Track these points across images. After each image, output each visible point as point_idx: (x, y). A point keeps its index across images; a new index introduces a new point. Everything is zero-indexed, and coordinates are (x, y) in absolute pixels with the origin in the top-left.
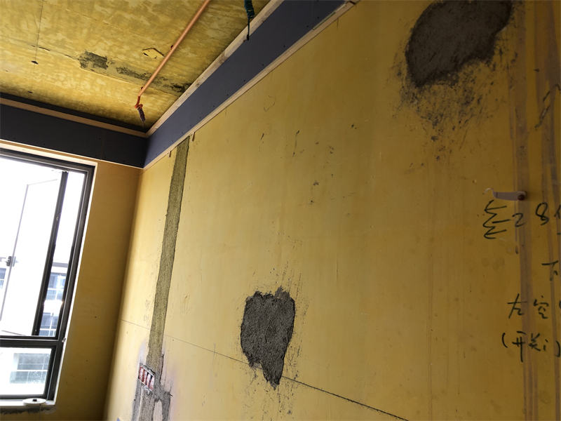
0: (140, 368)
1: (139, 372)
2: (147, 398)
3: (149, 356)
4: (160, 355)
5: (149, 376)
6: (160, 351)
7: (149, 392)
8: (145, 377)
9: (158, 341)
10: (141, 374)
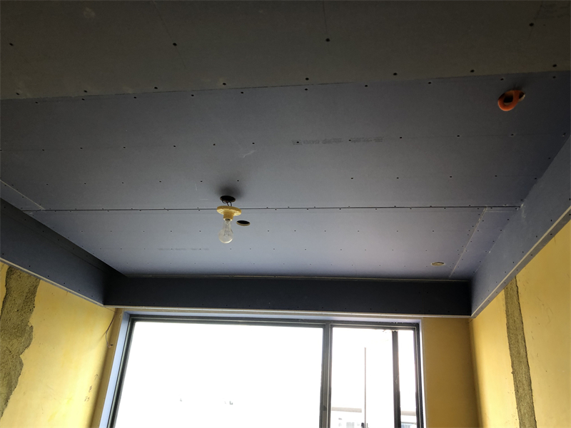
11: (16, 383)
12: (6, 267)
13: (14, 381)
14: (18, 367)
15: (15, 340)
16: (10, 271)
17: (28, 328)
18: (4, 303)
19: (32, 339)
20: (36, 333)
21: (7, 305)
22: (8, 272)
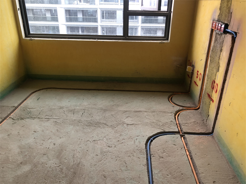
0: (213, 22)
1: (213, 24)
2: (218, 36)
3: (220, 15)
4: (229, 13)
5: (220, 25)
6: (229, 11)
7: (220, 33)
8: (217, 26)
9: (228, 5)
10: (214, 25)
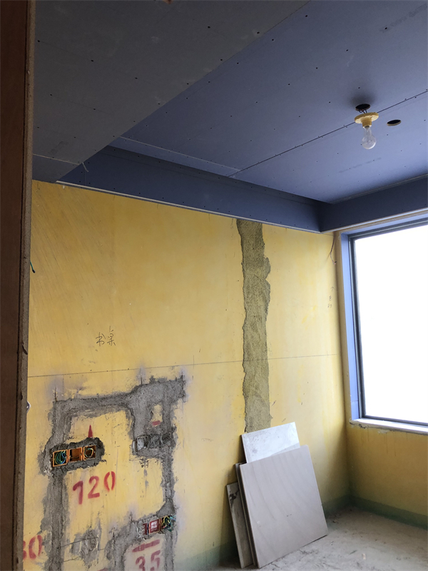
11: (269, 297)
12: (235, 220)
13: (267, 297)
14: (267, 287)
15: (258, 270)
16: (239, 222)
17: (264, 260)
18: (242, 245)
19: (270, 267)
20: (272, 262)
21: (245, 246)
22: (237, 224)
